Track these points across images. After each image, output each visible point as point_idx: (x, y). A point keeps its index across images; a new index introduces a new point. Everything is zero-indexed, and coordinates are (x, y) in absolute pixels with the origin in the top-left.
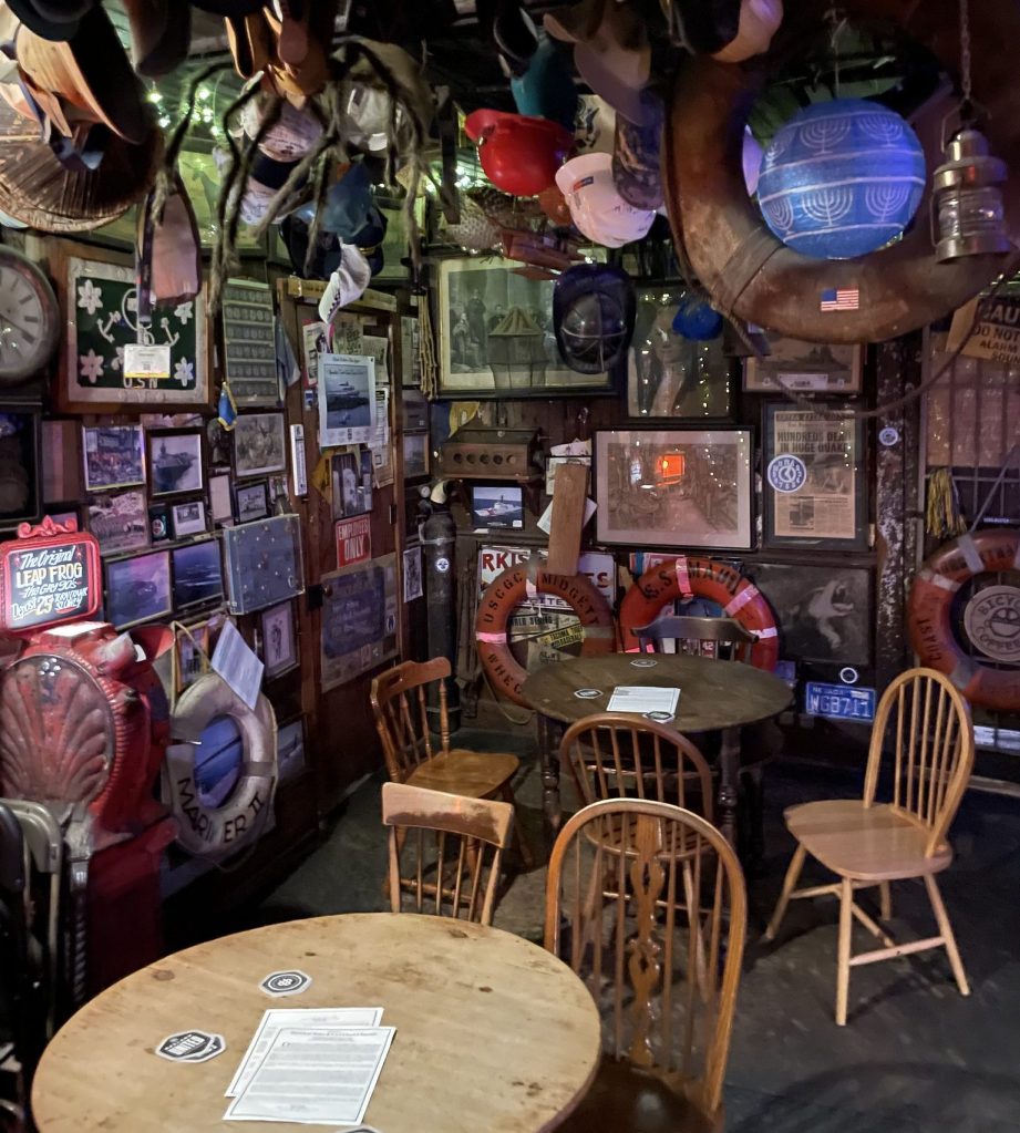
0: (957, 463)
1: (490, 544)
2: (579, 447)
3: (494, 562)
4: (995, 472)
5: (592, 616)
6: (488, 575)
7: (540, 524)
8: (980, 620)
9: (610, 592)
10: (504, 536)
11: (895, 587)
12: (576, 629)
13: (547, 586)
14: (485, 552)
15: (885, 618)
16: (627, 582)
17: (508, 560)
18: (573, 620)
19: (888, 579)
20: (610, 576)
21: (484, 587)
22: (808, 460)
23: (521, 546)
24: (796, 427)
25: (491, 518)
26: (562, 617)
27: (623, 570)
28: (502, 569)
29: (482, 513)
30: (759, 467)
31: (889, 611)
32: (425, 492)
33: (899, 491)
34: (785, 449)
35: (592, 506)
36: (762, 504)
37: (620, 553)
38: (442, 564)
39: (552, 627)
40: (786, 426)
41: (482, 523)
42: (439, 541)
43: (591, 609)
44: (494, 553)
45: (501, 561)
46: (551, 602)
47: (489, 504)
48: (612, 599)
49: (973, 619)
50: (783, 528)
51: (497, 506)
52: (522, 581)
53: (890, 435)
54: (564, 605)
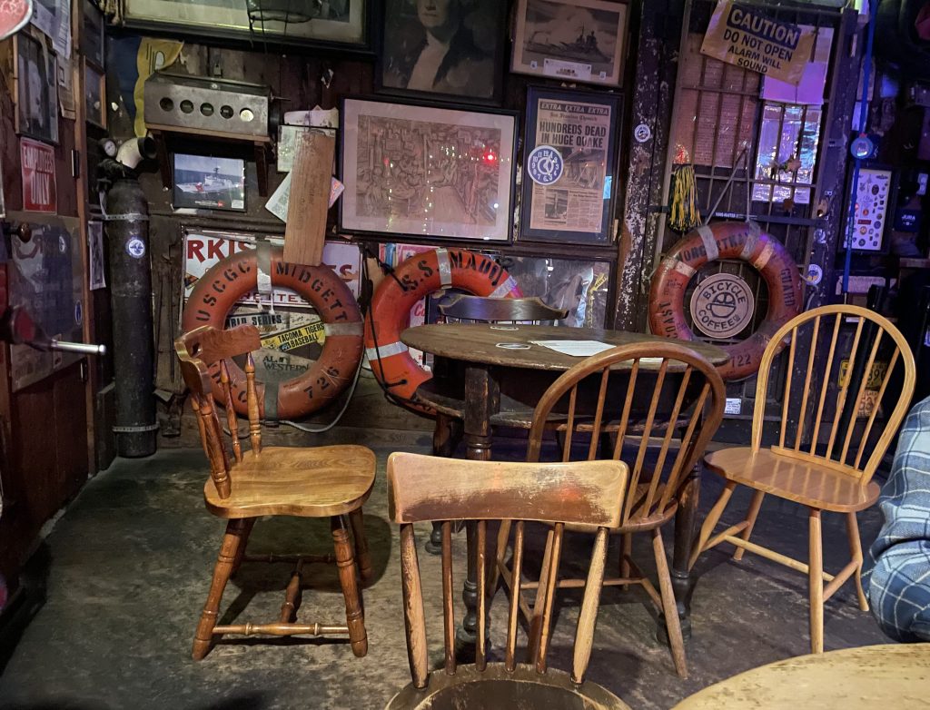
0: (697, 162)
1: (200, 227)
2: (321, 117)
3: (204, 251)
4: (727, 172)
5: (338, 311)
6: (195, 267)
7: (269, 206)
8: (702, 305)
9: (355, 285)
10: (219, 219)
11: (634, 279)
12: (312, 328)
13: (282, 277)
14: (191, 237)
15: (623, 306)
16: (376, 275)
17: (225, 249)
18: (308, 318)
19: (628, 270)
20: (356, 268)
21: (189, 281)
22: (565, 152)
23: (242, 231)
24: (559, 119)
25: (198, 196)
26: (295, 316)
27: (371, 262)
28: (216, 259)
29: (188, 188)
30: (520, 157)
31: (627, 299)
32: (109, 148)
33: (646, 187)
34: (546, 138)
35: (337, 188)
36: (521, 195)
37: (370, 242)
38: (135, 247)
39: (280, 327)
40: (549, 114)
41: (189, 201)
42: (131, 217)
43: (339, 304)
44: (205, 240)
45: (214, 249)
46: (283, 297)
47: (196, 177)
48: (356, 295)
49: (698, 303)
50: (539, 222)
51: (208, 181)
52: (251, 270)
53: (643, 132)
54: (299, 302)
